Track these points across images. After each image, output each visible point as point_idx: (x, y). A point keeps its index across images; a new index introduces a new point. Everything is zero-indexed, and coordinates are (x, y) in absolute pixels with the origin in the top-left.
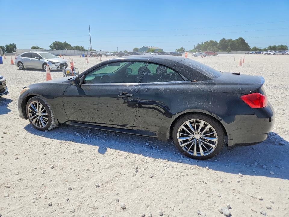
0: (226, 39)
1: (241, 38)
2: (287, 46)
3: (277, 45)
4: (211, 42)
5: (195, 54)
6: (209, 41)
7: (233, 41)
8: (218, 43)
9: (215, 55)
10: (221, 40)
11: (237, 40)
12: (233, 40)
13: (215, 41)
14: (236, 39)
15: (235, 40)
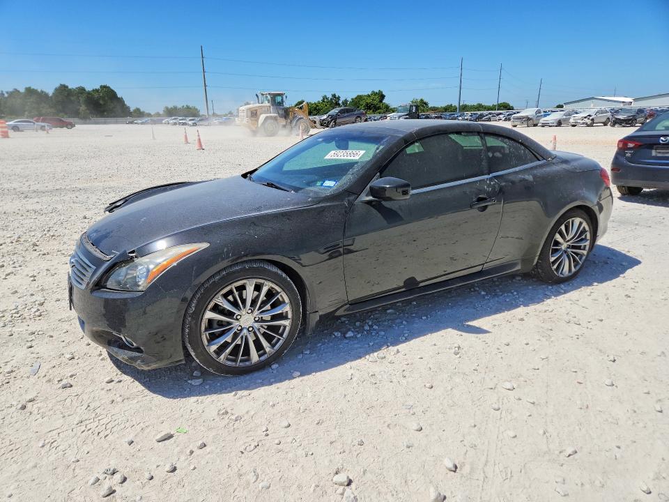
0: (70, 87)
1: (105, 87)
2: (197, 109)
3: (179, 106)
4: (30, 91)
5: (11, 123)
6: (22, 90)
7: (89, 93)
8: (51, 94)
9: (70, 127)
10: (56, 89)
11: (97, 91)
12: (87, 90)
13: (39, 90)
14: (95, 88)
15: (93, 90)
